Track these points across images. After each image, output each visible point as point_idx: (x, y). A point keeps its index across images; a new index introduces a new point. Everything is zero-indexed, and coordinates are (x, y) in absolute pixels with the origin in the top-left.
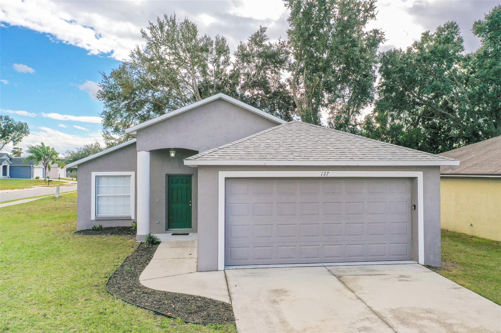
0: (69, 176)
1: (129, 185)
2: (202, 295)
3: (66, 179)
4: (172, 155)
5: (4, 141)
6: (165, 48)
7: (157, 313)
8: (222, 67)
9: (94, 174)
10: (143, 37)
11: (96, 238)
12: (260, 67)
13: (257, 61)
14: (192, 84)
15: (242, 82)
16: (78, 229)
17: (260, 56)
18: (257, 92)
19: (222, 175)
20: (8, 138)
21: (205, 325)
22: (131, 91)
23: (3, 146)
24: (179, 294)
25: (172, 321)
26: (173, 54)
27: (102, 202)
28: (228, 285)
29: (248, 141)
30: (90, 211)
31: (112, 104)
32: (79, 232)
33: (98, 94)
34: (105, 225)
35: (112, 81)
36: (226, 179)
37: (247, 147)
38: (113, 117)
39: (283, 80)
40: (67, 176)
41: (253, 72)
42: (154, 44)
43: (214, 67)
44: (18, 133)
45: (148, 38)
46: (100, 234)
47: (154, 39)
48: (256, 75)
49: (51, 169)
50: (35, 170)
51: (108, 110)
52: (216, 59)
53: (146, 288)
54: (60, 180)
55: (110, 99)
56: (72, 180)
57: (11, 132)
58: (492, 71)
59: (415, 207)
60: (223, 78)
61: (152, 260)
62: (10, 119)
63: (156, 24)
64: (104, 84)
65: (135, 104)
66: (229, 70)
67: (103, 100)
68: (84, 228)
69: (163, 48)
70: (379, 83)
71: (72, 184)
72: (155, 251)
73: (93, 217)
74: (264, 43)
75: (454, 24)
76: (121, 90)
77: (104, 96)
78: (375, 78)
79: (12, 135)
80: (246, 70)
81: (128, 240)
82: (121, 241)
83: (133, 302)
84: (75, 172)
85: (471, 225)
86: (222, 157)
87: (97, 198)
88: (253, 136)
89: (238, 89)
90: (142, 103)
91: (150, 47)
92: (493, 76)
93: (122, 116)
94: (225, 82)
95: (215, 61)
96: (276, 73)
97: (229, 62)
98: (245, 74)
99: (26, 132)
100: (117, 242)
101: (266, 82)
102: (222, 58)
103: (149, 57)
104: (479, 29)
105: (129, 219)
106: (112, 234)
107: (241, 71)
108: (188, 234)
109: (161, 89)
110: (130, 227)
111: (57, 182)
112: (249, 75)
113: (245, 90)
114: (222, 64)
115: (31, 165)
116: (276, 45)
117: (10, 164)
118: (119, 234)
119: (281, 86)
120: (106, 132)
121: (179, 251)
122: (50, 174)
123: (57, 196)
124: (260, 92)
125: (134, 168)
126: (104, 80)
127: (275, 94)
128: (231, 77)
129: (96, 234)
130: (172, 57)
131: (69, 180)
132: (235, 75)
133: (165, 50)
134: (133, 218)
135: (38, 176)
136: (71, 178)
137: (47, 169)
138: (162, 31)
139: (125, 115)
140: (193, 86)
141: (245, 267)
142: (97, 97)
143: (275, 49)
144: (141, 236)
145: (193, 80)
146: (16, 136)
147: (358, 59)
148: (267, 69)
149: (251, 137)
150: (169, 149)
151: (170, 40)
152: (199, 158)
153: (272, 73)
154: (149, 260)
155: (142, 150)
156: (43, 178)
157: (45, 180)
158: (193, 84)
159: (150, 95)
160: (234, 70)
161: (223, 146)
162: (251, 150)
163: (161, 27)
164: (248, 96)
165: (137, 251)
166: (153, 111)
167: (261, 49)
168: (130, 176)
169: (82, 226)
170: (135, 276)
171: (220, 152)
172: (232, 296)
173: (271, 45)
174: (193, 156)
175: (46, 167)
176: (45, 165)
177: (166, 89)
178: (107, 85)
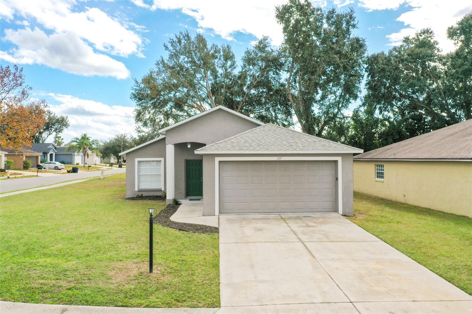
0: (103, 163)
1: (160, 167)
2: (204, 224)
3: (100, 165)
4: (189, 146)
5: (48, 132)
6: (183, 57)
7: (180, 230)
8: (229, 70)
9: (137, 160)
10: (166, 50)
11: (140, 202)
12: (263, 69)
13: (261, 64)
14: (205, 86)
15: (249, 83)
16: (127, 197)
17: (263, 60)
18: (262, 90)
19: (217, 159)
20: (51, 130)
21: (204, 233)
22: (156, 93)
23: (48, 136)
24: (192, 224)
25: (188, 232)
26: (190, 62)
27: (142, 179)
28: (219, 221)
29: (234, 139)
30: (134, 186)
31: (141, 103)
32: (128, 199)
33: (131, 95)
34: (145, 194)
35: (142, 86)
36: (219, 162)
37: (233, 142)
38: (142, 113)
39: (282, 81)
40: (101, 163)
41: (257, 74)
42: (174, 56)
43: (223, 70)
44: (60, 125)
45: (170, 51)
46: (142, 199)
47: (174, 51)
48: (260, 76)
49: (89, 156)
50: (76, 157)
51: (139, 108)
52: (224, 64)
53: (173, 222)
54: (97, 166)
55: (140, 99)
56: (106, 165)
57: (53, 124)
58: (460, 70)
59: (337, 179)
60: (232, 79)
61: (176, 212)
62: (51, 113)
63: (175, 39)
64: (136, 87)
65: (159, 103)
66: (236, 72)
67: (135, 100)
68: (131, 197)
69: (182, 57)
70: (366, 81)
71: (107, 169)
72: (178, 208)
73: (136, 189)
74: (266, 49)
75: (430, 30)
76: (149, 92)
77: (135, 97)
78: (363, 76)
79: (55, 127)
80: (252, 72)
81: (161, 203)
82: (157, 203)
83: (168, 226)
84: (107, 159)
85: (404, 196)
86: (217, 149)
87: (139, 176)
88: (238, 135)
89: (245, 89)
90: (165, 102)
91: (171, 57)
92: (461, 74)
93: (149, 113)
94: (234, 82)
95: (223, 66)
96: (277, 74)
97: (235, 66)
98: (250, 76)
99: (66, 125)
100: (154, 203)
101: (269, 82)
102: (229, 63)
103: (171, 65)
104: (452, 33)
105: (160, 190)
106: (150, 199)
107: (248, 73)
108: (200, 200)
109: (181, 90)
110: (161, 196)
111: (94, 167)
112: (254, 76)
113: (250, 89)
114: (229, 67)
115: (73, 153)
116: (277, 51)
117: (55, 152)
118: (154, 200)
119: (283, 85)
120: (138, 127)
121: (193, 207)
122: (88, 161)
123: (102, 177)
124: (264, 90)
125: (164, 156)
126: (135, 84)
127: (277, 92)
128: (239, 78)
129: (140, 199)
130: (189, 65)
131: (103, 166)
132: (242, 76)
133: (184, 59)
134: (163, 189)
135: (78, 162)
136: (105, 164)
137: (86, 156)
138: (180, 45)
139: (152, 112)
140: (206, 88)
141: (231, 214)
142: (131, 98)
143: (275, 54)
144: (169, 200)
145: (206, 82)
146: (58, 128)
147: (339, 64)
148: (269, 70)
149: (237, 136)
150: (187, 143)
151: (188, 52)
152: (203, 149)
153: (274, 74)
154: (175, 212)
155: (169, 143)
156: (82, 164)
157: (84, 166)
158: (207, 86)
159: (172, 95)
160: (242, 72)
161: (218, 142)
162: (235, 144)
163: (180, 42)
164: (254, 94)
165: (167, 208)
166: (175, 108)
167: (264, 55)
168: (160, 161)
169: (129, 195)
170: (168, 218)
171: (216, 146)
172: (220, 225)
173: (272, 50)
174: (200, 149)
175: (85, 154)
176: (84, 153)
177: (185, 90)
178: (138, 88)
